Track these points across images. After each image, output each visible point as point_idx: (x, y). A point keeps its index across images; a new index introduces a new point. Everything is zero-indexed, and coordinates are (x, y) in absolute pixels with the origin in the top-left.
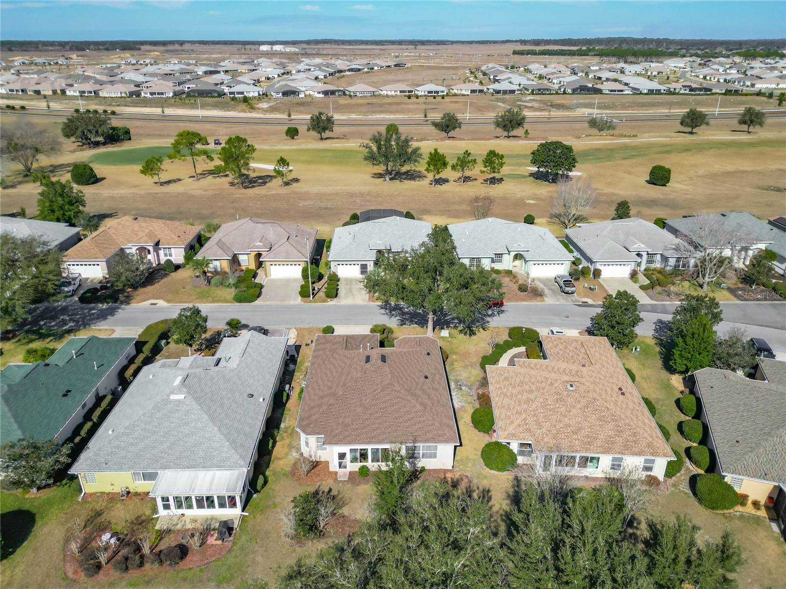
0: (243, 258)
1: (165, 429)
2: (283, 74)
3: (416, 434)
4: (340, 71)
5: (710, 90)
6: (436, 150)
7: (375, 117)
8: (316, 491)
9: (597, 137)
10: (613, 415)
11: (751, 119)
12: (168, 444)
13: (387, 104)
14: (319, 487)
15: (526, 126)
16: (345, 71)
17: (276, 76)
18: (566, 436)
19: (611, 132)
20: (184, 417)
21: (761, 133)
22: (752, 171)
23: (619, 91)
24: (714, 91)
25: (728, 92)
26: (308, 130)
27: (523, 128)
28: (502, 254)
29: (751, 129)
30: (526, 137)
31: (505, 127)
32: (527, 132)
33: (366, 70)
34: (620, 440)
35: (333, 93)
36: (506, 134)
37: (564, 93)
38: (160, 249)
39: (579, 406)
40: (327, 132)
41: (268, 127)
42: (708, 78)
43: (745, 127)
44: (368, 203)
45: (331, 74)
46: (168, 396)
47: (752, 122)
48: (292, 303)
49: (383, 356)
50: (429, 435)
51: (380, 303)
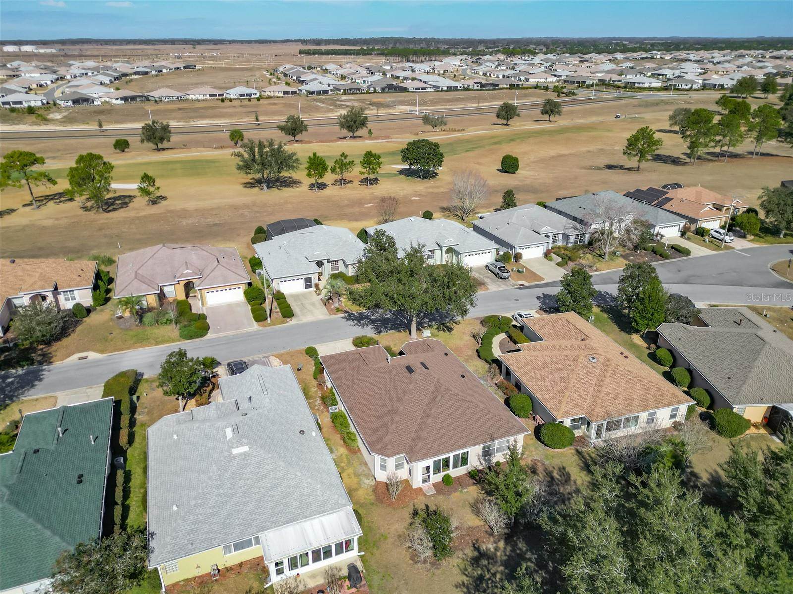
0: (169, 290)
1: (243, 488)
2: (57, 79)
3: (490, 432)
4: (126, 75)
5: (497, 85)
6: (315, 154)
7: (198, 123)
8: (414, 511)
9: (432, 133)
11: (550, 109)
12: (253, 504)
13: (200, 108)
14: (414, 506)
15: (370, 125)
16: (131, 74)
17: (49, 82)
19: (443, 127)
20: (258, 470)
21: (560, 122)
22: (570, 155)
23: (422, 89)
24: (500, 86)
25: (512, 87)
26: (142, 141)
27: (367, 127)
28: (434, 250)
29: (552, 118)
30: (370, 136)
31: (350, 128)
32: (370, 132)
33: (154, 73)
35: (133, 98)
36: (351, 134)
37: (375, 92)
38: (59, 293)
40: (165, 142)
41: (81, 140)
42: (488, 74)
43: (546, 117)
44: (258, 215)
45: (117, 78)
46: (230, 452)
47: (552, 112)
48: (250, 329)
49: (422, 364)
50: (502, 430)
51: (343, 315)
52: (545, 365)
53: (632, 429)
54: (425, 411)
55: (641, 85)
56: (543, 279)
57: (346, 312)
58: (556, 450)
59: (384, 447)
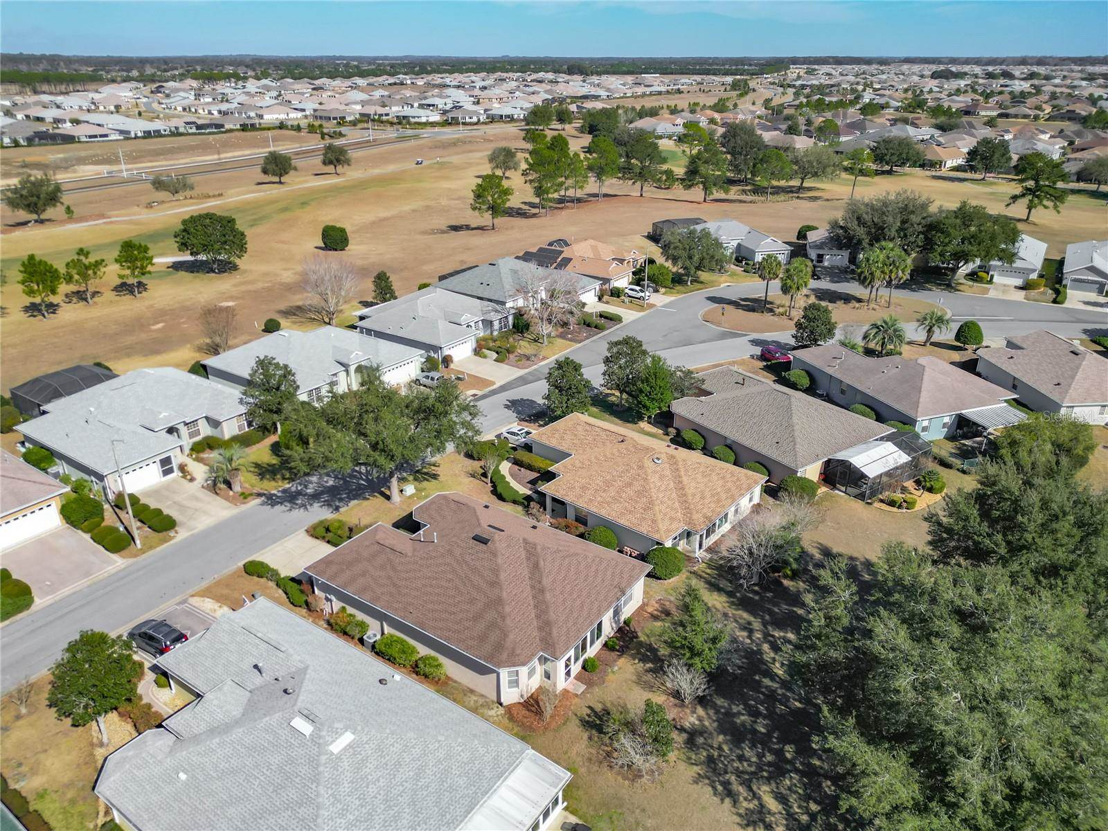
1: (379, 797)
3: (615, 583)
5: (222, 126)
8: (582, 721)
9: (174, 203)
10: (707, 467)
11: (335, 158)
12: (407, 810)
14: (577, 715)
15: (66, 199)
18: (701, 505)
19: (188, 193)
21: (351, 174)
22: (393, 217)
23: (101, 136)
24: (228, 126)
25: (244, 128)
27: (62, 203)
29: (340, 169)
30: (70, 218)
31: (33, 207)
32: (69, 210)
34: (730, 485)
36: (35, 217)
37: (16, 144)
42: (193, 110)
43: (330, 168)
47: (338, 161)
48: (111, 568)
49: (490, 526)
50: (626, 576)
51: (258, 501)
52: (608, 484)
53: (725, 527)
54: (533, 587)
55: (416, 120)
56: (493, 383)
57: (259, 495)
58: (670, 581)
59: (512, 654)
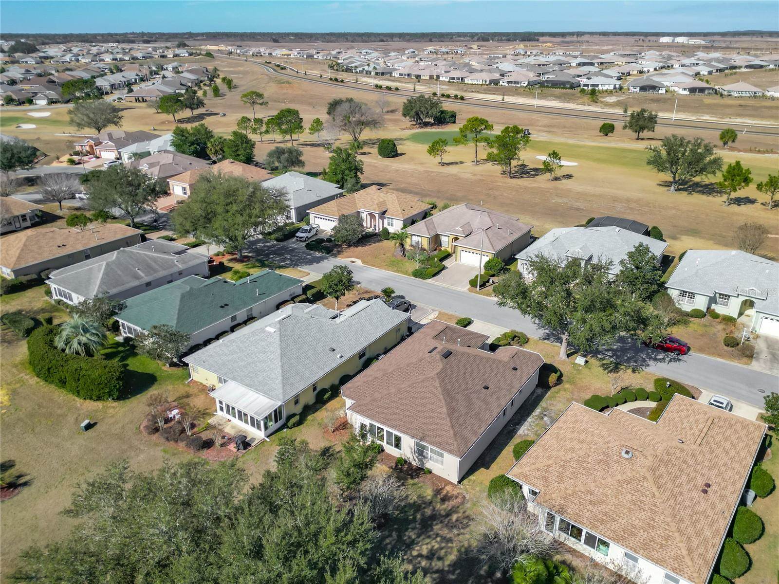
0: (444, 240)
1: (250, 351)
2: (662, 68)
3: (427, 433)
4: (734, 67)
6: (738, 163)
7: (733, 120)
10: (655, 505)
13: (766, 107)
16: (740, 67)
17: (652, 70)
18: (580, 502)
20: (266, 347)
26: (625, 127)
28: (729, 296)
33: (772, 66)
34: (644, 535)
35: (702, 90)
38: (385, 218)
39: (619, 477)
40: (645, 131)
45: (721, 70)
46: (266, 327)
48: (459, 289)
50: (438, 439)
53: (596, 555)
